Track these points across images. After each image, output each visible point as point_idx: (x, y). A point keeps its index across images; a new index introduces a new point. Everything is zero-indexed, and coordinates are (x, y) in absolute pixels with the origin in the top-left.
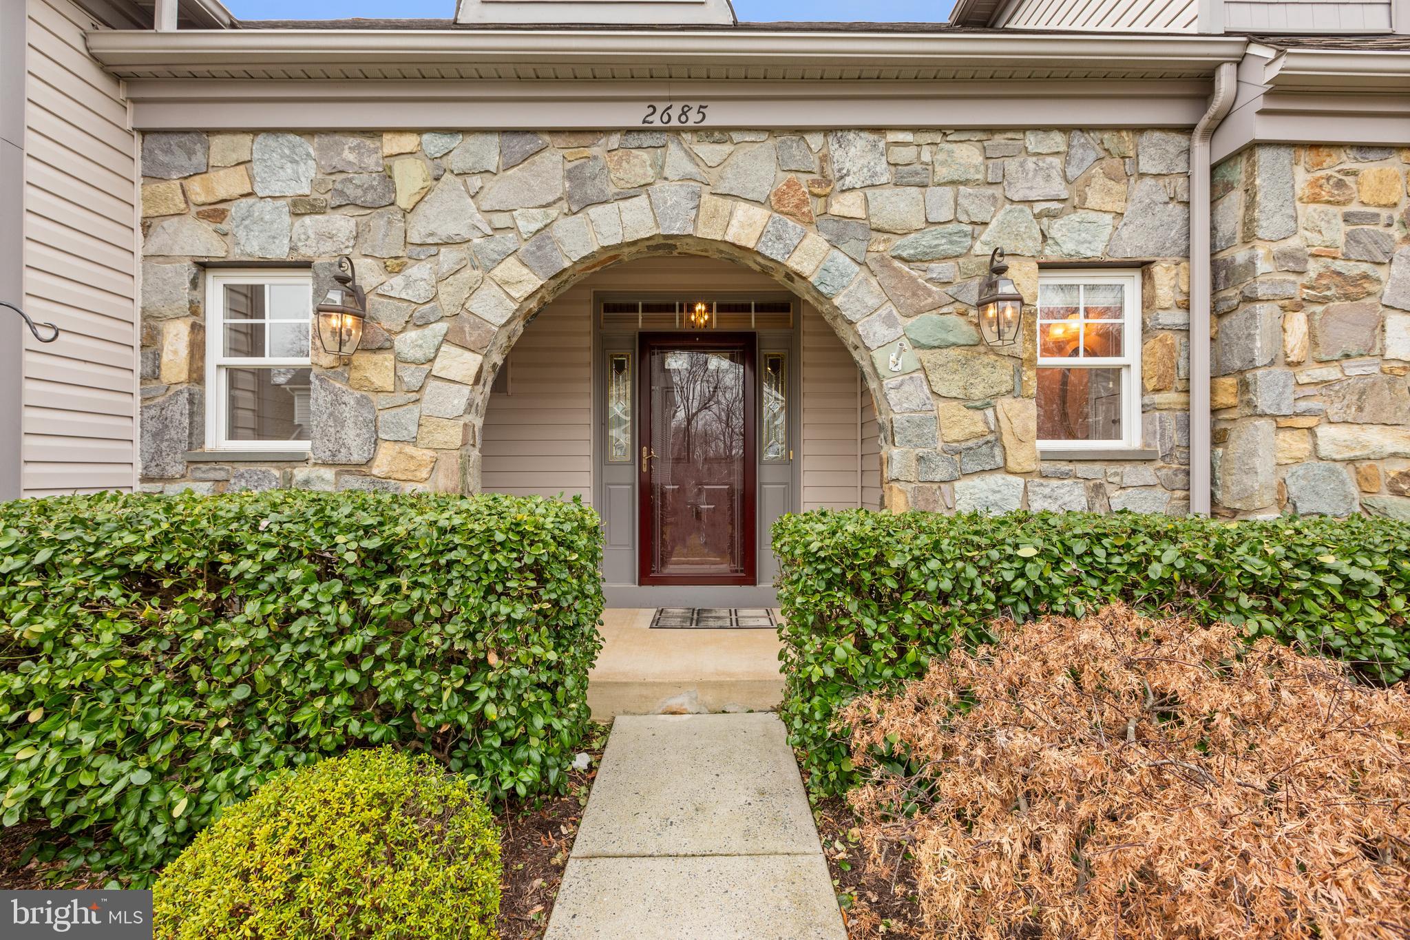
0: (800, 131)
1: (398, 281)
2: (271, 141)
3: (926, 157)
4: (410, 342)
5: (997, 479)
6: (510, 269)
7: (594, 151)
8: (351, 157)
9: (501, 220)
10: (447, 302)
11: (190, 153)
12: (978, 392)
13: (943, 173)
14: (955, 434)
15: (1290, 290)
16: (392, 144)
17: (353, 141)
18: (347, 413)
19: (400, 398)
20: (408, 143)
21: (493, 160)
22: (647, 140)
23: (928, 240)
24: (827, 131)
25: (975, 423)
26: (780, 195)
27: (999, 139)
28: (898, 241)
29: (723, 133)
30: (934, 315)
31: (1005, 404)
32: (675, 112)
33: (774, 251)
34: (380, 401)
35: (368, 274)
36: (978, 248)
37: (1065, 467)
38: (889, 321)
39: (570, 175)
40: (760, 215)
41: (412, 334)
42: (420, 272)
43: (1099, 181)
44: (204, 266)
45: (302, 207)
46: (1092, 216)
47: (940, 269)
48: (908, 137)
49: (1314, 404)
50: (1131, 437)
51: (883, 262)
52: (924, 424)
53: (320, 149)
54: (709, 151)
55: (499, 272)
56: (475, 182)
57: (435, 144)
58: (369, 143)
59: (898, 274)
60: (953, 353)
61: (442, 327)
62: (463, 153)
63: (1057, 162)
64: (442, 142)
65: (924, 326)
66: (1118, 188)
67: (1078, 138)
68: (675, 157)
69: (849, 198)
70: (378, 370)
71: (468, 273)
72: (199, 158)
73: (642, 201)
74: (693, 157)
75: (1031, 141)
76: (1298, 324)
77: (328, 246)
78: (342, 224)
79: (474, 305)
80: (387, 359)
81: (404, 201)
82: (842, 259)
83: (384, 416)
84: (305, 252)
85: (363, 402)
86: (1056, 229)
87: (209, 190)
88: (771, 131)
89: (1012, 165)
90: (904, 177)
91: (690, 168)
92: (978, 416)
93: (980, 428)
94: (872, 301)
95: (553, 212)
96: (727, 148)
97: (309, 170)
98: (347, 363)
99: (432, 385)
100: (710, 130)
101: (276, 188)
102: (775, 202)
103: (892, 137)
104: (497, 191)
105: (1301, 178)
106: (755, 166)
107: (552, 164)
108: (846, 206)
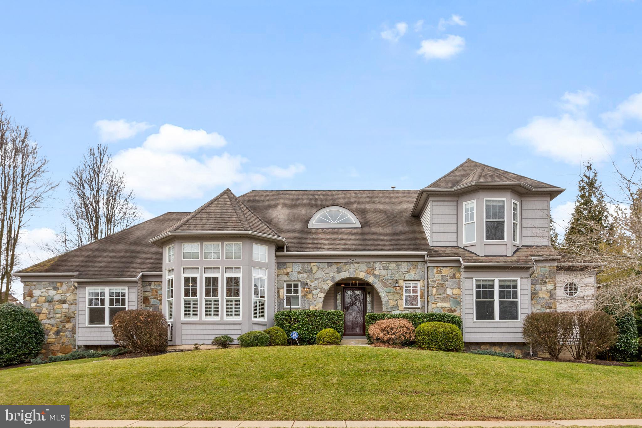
0: (370, 262)
1: (313, 283)
2: (295, 264)
3: (387, 266)
4: (314, 292)
5: (398, 311)
6: (329, 282)
7: (341, 265)
8: (306, 266)
9: (327, 275)
10: (320, 286)
11: (284, 266)
12: (395, 299)
13: (390, 268)
14: (392, 305)
15: (433, 285)
16: (312, 264)
17: (306, 264)
18: (306, 302)
19: (313, 300)
20: (314, 264)
21: (326, 266)
22: (348, 263)
23: (388, 277)
24: (373, 262)
25: (394, 303)
26: (367, 271)
27: (398, 263)
28: (384, 277)
29: (359, 263)
30: (389, 288)
31: (399, 301)
32: (352, 260)
33: (366, 279)
34: (311, 300)
35: (309, 283)
36: (395, 278)
37: (407, 309)
38: (382, 289)
39: (337, 268)
40: (364, 274)
41: (315, 291)
42: (316, 282)
43: (412, 269)
44: (284, 281)
45: (299, 273)
46: (411, 274)
47: (390, 281)
48: (385, 263)
49: (437, 300)
50: (419, 305)
51: (382, 280)
52: (387, 303)
53: (302, 265)
54: (356, 265)
55: (327, 282)
56: (324, 269)
57: (318, 264)
58: (309, 264)
59: (384, 282)
60: (391, 293)
61: (319, 290)
62: (322, 265)
63: (406, 266)
64: (320, 264)
65: (387, 289)
66: (415, 270)
67: (409, 263)
68: (352, 266)
69: (377, 271)
70: (310, 296)
71: (323, 282)
72: (285, 266)
73: (347, 272)
74: (354, 266)
75: (402, 263)
76: (434, 290)
77: (303, 278)
78: (305, 275)
79: (324, 287)
80: (311, 294)
81: (314, 272)
82: (376, 280)
83: (311, 302)
84: (300, 279)
85: (308, 301)
86: (406, 275)
87: (286, 271)
88: (365, 262)
89: (400, 267)
90: (385, 268)
91: (354, 267)
92: (395, 302)
93: (395, 304)
94: (380, 286)
95: (335, 274)
96: (359, 264)
97: (300, 268)
98: (306, 295)
99: (318, 298)
100: (357, 262)
101: (296, 270)
102: (366, 272)
103: (383, 263)
104: (327, 271)
105: (435, 270)
106: (363, 267)
107: (335, 267)
108: (376, 272)
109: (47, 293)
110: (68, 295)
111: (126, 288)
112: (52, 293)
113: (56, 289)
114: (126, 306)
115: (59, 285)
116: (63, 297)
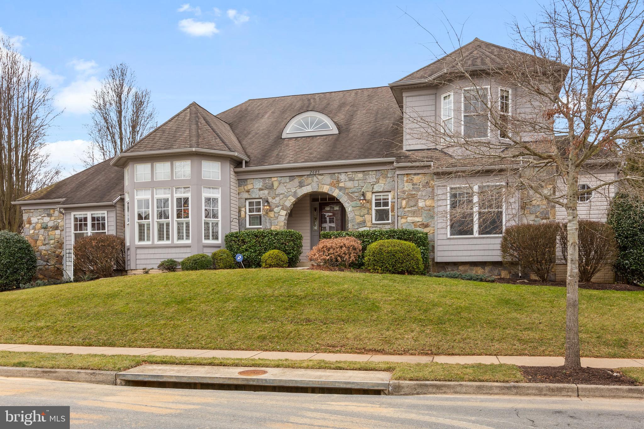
0: (334, 173)
1: (274, 200)
2: (256, 180)
3: (354, 176)
4: (276, 210)
5: (365, 228)
6: (291, 198)
7: (303, 178)
8: (267, 181)
9: (289, 190)
10: (281, 204)
11: (245, 182)
12: (362, 214)
13: (356, 179)
14: (358, 221)
15: (403, 197)
16: (273, 179)
17: (267, 179)
18: (267, 221)
19: (275, 218)
20: (276, 179)
21: (288, 181)
22: (311, 176)
23: (354, 190)
24: (338, 173)
25: (361, 219)
26: (331, 184)
27: (365, 172)
28: (350, 190)
29: (322, 175)
30: (355, 202)
31: (366, 216)
32: (315, 172)
33: (330, 193)
34: (272, 219)
35: (270, 200)
36: (362, 191)
37: (376, 226)
38: (348, 203)
39: (299, 182)
40: (328, 187)
41: (276, 209)
42: (277, 199)
43: (381, 178)
44: (246, 199)
45: (261, 189)
46: (380, 184)
47: (356, 194)
48: (351, 173)
49: (407, 214)
50: (390, 221)
51: (348, 194)
52: (354, 219)
53: (263, 181)
54: (320, 177)
55: (289, 198)
56: (285, 184)
57: (279, 179)
58: (270, 179)
59: (350, 195)
60: (358, 208)
61: (281, 207)
62: (283, 180)
63: (374, 176)
64: (281, 178)
65: (353, 204)
66: (384, 179)
67: (378, 172)
68: (315, 178)
69: (342, 183)
70: (272, 214)
71: (284, 198)
72: (246, 183)
73: (310, 186)
74: (317, 178)
75: (370, 173)
76: (404, 202)
77: (264, 195)
78: (266, 192)
79: (285, 204)
80: (273, 212)
81: (275, 188)
82: (341, 193)
83: (273, 221)
84: (261, 196)
85: (269, 219)
86: (375, 187)
87: (247, 188)
88: (330, 174)
89: (367, 177)
90: (351, 180)
91: (317, 180)
92: (362, 218)
93: (362, 220)
94: (346, 200)
95: (297, 188)
96: (323, 177)
97: (261, 184)
98: (267, 213)
99: (279, 216)
100: (320, 174)
101: (257, 187)
102: (331, 185)
103: (348, 173)
104: (289, 186)
105: (405, 179)
106: (327, 179)
107: (297, 181)
108: (341, 185)
109: (43, 219)
110: (59, 221)
111: (106, 212)
112: (47, 219)
113: (49, 215)
114: (106, 231)
115: (52, 211)
116: (55, 223)
